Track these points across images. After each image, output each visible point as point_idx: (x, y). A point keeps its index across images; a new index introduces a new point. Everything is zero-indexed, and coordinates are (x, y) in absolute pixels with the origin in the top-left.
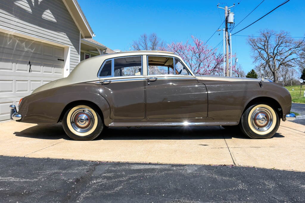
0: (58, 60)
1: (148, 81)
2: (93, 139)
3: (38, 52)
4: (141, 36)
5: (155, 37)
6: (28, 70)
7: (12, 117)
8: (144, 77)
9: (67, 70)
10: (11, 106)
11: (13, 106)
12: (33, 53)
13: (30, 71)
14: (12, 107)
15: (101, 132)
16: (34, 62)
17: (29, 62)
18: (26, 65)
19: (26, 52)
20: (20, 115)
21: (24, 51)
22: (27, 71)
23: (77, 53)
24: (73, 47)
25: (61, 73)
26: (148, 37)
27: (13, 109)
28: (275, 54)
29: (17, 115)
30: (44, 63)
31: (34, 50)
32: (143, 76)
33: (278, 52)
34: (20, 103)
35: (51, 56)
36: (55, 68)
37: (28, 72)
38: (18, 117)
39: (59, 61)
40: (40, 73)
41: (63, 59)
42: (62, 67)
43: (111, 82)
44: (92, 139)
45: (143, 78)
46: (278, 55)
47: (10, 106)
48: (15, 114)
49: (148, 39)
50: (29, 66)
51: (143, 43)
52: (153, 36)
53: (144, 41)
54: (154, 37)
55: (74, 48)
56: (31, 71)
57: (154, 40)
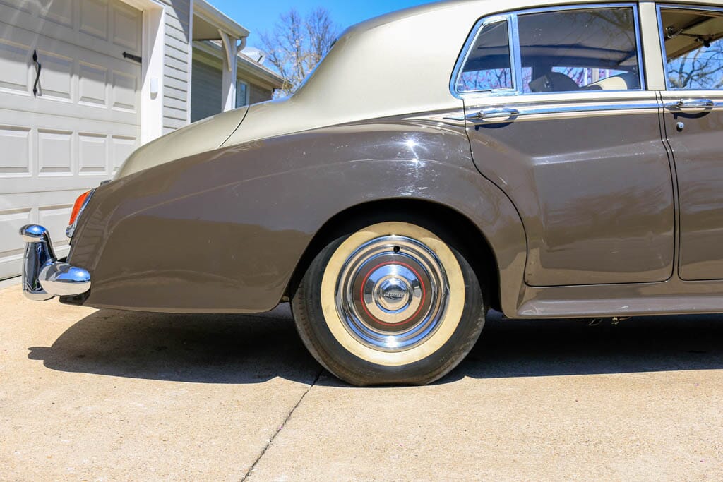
0: (125, 55)
1: (676, 115)
2: (439, 377)
3: (63, 19)
4: (282, 18)
5: (326, 20)
6: (31, 88)
7: (43, 283)
8: (656, 98)
9: (154, 96)
10: (26, 230)
11: (36, 230)
12: (47, 19)
13: (35, 91)
14: (31, 234)
15: (473, 343)
16: (51, 54)
17: (32, 53)
18: (23, 67)
19: (23, 10)
20: (81, 274)
21: (15, 7)
22: (24, 88)
23: (182, 36)
24: (172, 11)
25: (131, 107)
26: (303, 21)
27: (35, 244)
28: (686, 76)
29: (64, 270)
30: (81, 62)
31: (49, 5)
32: (651, 94)
33: (696, 68)
34: (75, 213)
35: (103, 39)
36: (116, 89)
37: (30, 93)
38: (73, 281)
39: (127, 59)
40: (67, 100)
41: (139, 55)
42: (136, 85)
43: (519, 118)
44: (434, 376)
45: (654, 102)
46: (695, 78)
47: (23, 229)
48: (53, 270)
49: (303, 28)
50: (33, 69)
51: (288, 38)
52: (320, 19)
53: (291, 33)
54: (322, 21)
55: (176, 16)
56: (38, 91)
57: (321, 29)
